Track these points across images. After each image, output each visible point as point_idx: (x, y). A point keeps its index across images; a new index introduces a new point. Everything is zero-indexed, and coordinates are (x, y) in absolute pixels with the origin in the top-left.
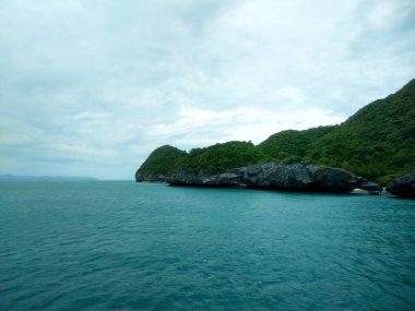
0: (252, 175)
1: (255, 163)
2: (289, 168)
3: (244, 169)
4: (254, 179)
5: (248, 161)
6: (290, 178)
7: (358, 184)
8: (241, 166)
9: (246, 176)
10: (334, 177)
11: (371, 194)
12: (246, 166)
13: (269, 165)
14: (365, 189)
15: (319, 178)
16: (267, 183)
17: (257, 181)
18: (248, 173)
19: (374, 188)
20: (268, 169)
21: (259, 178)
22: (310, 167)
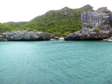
0: (10, 36)
1: (10, 31)
2: (29, 33)
3: (5, 33)
4: (12, 37)
5: (7, 30)
6: (30, 36)
7: (53, 38)
8: (3, 32)
11: (57, 40)
12: (5, 32)
14: (55, 39)
15: (41, 36)
16: (20, 38)
17: (14, 38)
18: (8, 35)
19: (58, 38)
20: (18, 33)
21: (15, 37)
22: (37, 32)
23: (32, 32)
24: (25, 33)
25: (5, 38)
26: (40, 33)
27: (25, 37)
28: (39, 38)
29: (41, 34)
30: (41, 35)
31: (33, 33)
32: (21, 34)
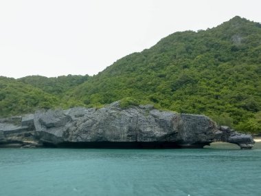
0: (51, 126)
1: (47, 108)
2: (127, 114)
3: (28, 117)
4: (57, 133)
5: (35, 105)
6: (130, 129)
7: (225, 136)
8: (22, 111)
9: (39, 128)
10: (194, 127)
11: (242, 148)
12: (31, 111)
13: (78, 111)
14: (232, 142)
15: (175, 129)
16: (88, 138)
17: (67, 133)
18: (42, 123)
19: (248, 141)
20: (81, 116)
21: (68, 131)
22: (156, 113)
23: (134, 112)
24: (111, 118)
25: (27, 136)
26: (167, 115)
27: (108, 133)
28: (165, 137)
29: (175, 119)
30: (172, 125)
31: (143, 118)
32: (95, 121)
